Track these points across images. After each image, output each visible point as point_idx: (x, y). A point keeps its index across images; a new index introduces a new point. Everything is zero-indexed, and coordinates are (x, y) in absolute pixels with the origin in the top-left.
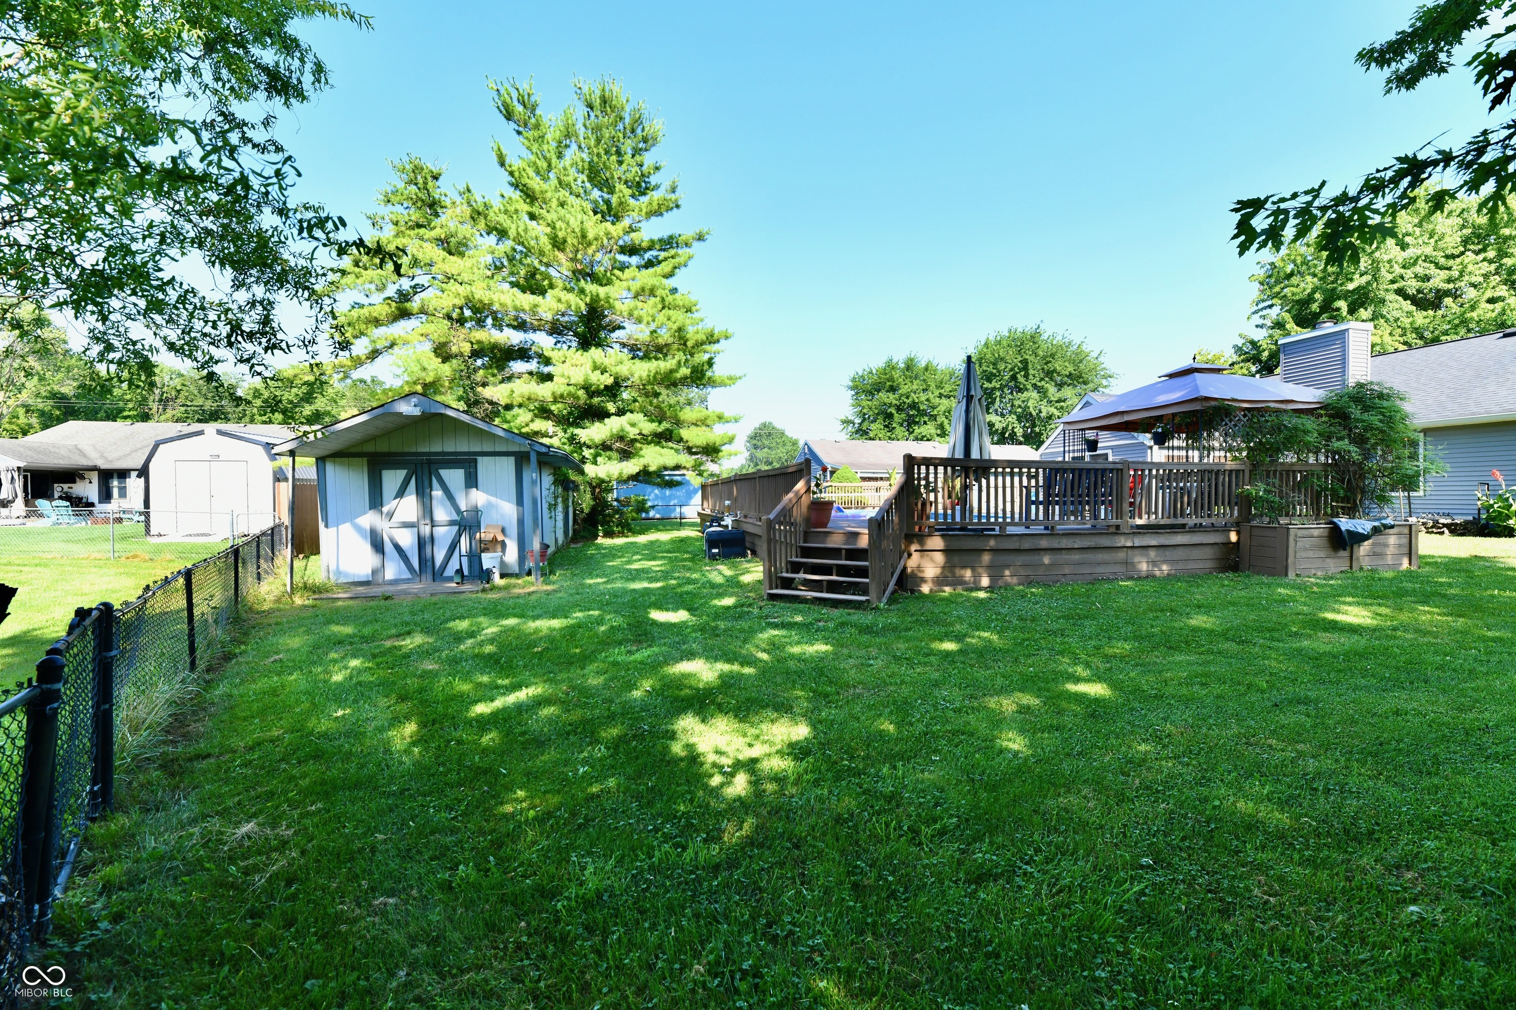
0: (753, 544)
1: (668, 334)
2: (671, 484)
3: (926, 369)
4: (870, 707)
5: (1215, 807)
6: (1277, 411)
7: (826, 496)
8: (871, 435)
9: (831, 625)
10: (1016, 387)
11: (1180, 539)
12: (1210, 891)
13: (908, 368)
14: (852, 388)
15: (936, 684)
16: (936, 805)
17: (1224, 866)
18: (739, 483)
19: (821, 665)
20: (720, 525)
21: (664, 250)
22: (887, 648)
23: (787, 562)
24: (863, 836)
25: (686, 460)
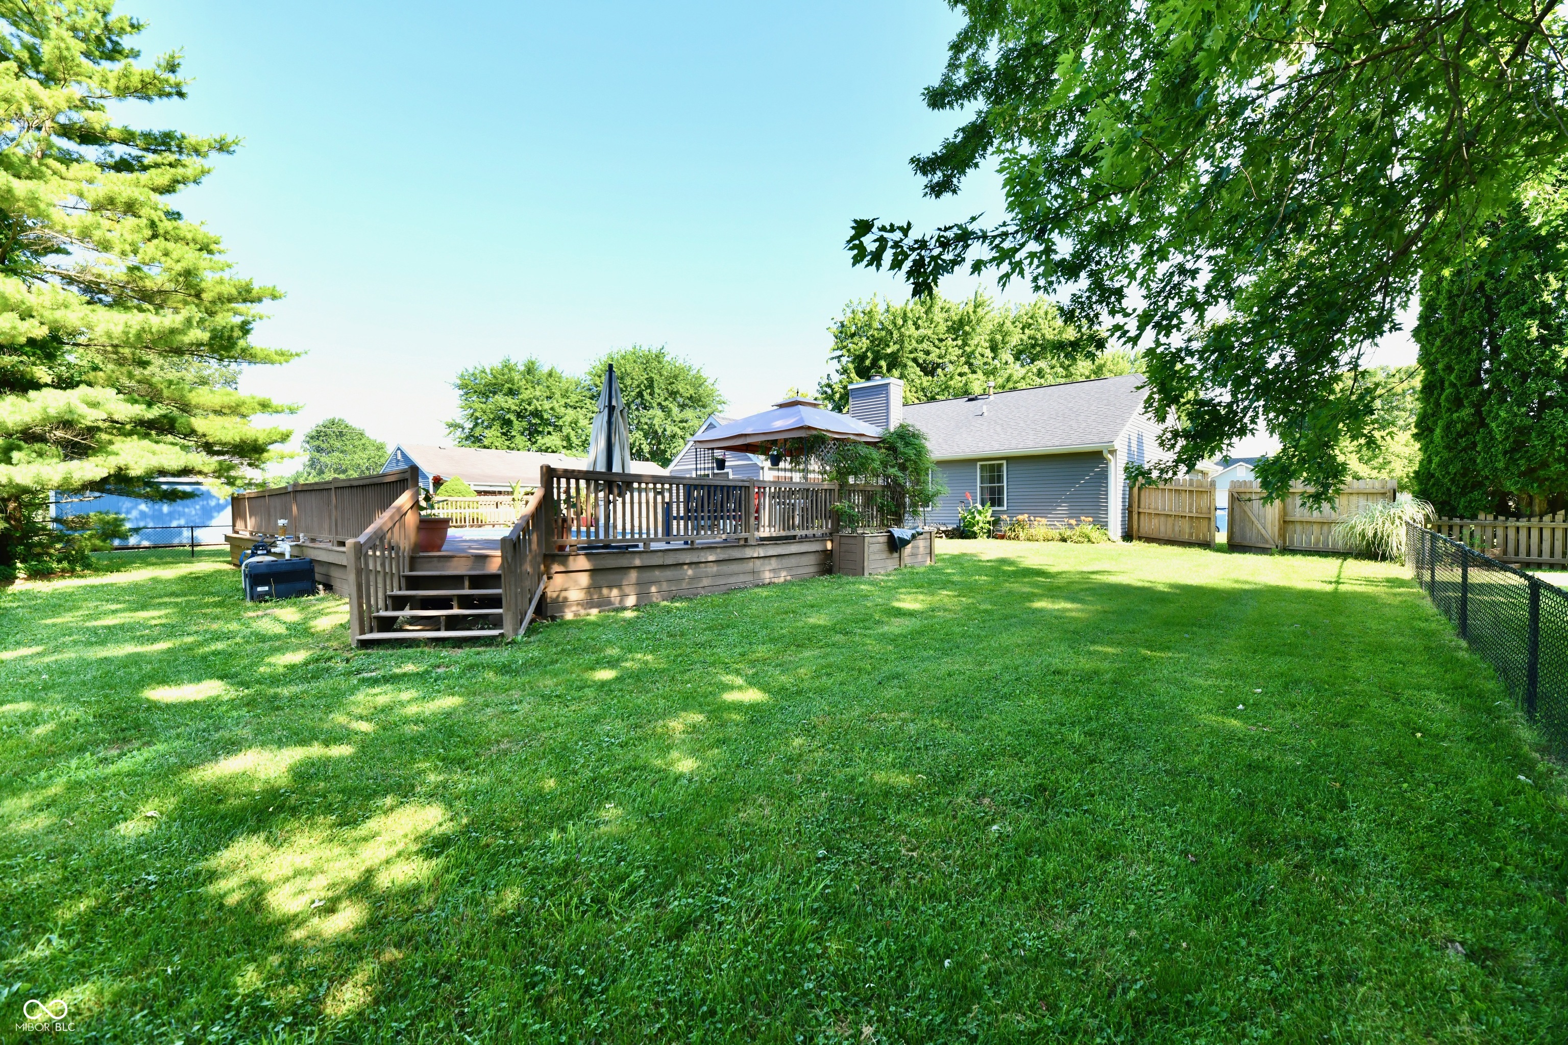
0: (328, 576)
1: (166, 276)
2: (172, 496)
3: (550, 375)
4: (522, 764)
5: (861, 784)
6: (855, 442)
7: (440, 512)
8: (486, 442)
9: (455, 670)
10: (642, 403)
11: (794, 548)
12: (873, 864)
13: (529, 371)
14: (460, 387)
15: (596, 719)
16: (620, 860)
17: (877, 836)
18: (300, 497)
19: (449, 722)
20: (269, 553)
21: (155, 152)
22: (532, 688)
23: (386, 597)
24: (537, 931)
25: (199, 460)
